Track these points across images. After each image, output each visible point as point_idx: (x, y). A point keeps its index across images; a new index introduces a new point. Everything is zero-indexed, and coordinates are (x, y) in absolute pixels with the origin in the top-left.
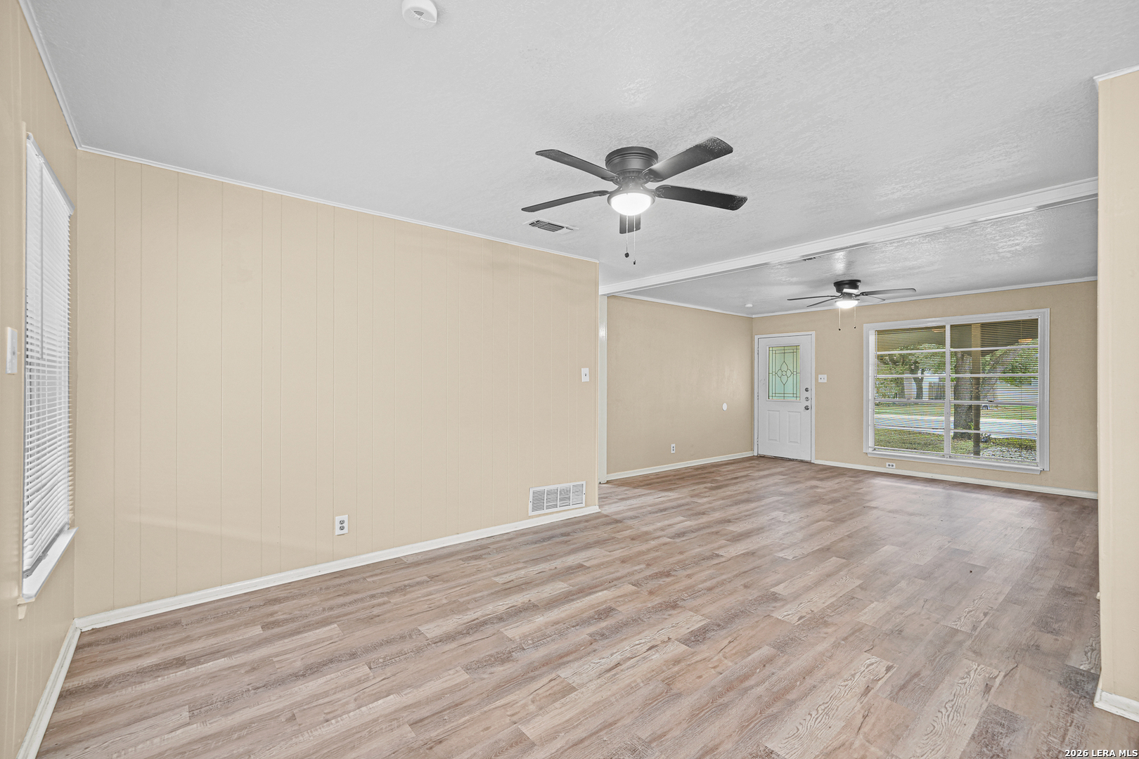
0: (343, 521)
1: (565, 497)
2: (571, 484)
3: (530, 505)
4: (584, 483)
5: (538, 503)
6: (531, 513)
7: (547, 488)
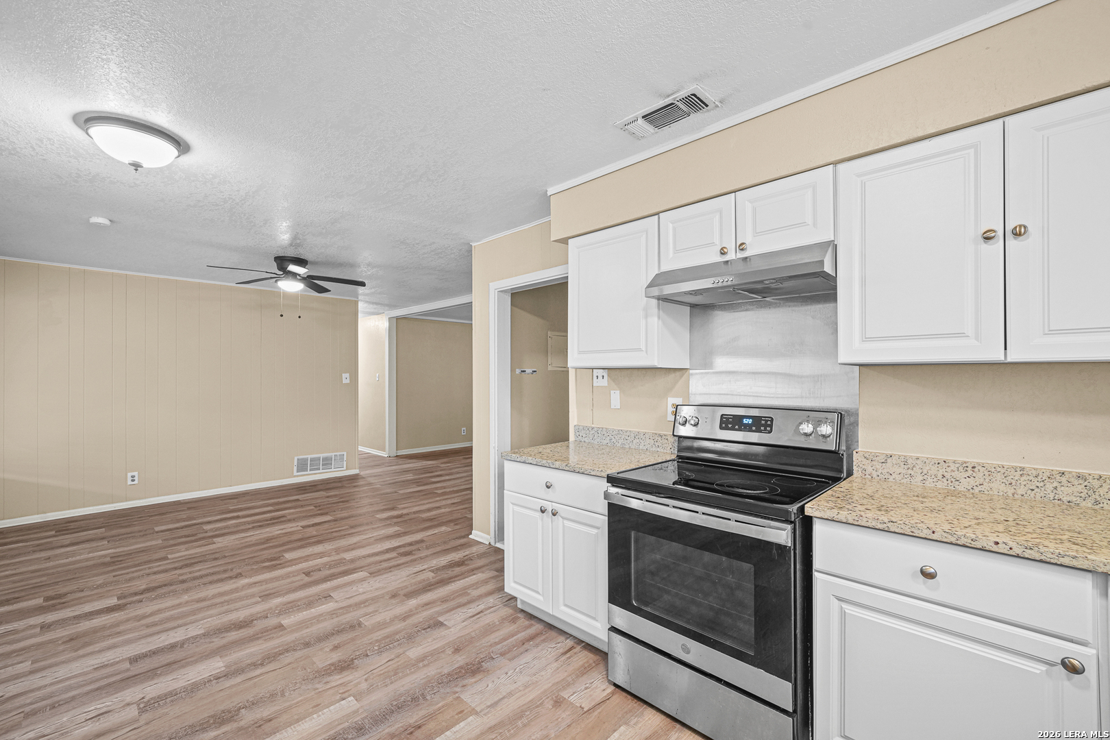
0: (134, 476)
1: (327, 462)
2: (333, 454)
3: (295, 468)
4: (345, 453)
5: (302, 466)
6: (295, 473)
7: (309, 457)
